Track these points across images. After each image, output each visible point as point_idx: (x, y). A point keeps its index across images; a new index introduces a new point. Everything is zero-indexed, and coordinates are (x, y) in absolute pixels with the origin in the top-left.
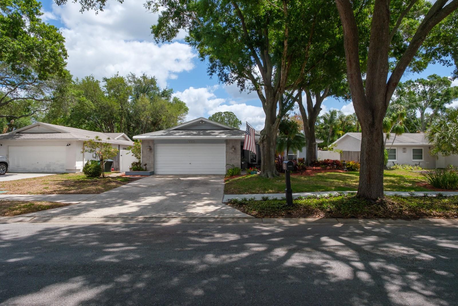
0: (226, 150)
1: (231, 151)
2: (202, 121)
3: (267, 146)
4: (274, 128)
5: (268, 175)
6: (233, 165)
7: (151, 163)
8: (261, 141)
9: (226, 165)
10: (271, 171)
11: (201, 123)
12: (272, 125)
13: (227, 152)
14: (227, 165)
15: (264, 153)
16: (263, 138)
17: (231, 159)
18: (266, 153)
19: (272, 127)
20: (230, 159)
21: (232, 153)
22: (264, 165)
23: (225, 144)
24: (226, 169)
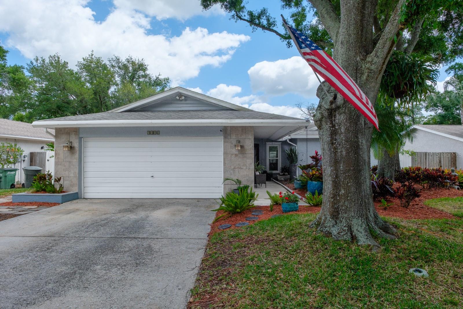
0: (224, 149)
1: (234, 151)
2: (180, 95)
3: (347, 129)
4: (373, 67)
5: (354, 229)
6: (239, 182)
7: (72, 175)
8: (326, 114)
9: (224, 181)
10: (362, 216)
11: (178, 98)
12: (364, 59)
13: (225, 153)
14: (226, 179)
15: (335, 153)
16: (331, 103)
17: (235, 168)
18: (344, 153)
19: (365, 66)
20: (232, 167)
21: (236, 155)
22: (335, 196)
23: (222, 137)
24: (224, 188)
